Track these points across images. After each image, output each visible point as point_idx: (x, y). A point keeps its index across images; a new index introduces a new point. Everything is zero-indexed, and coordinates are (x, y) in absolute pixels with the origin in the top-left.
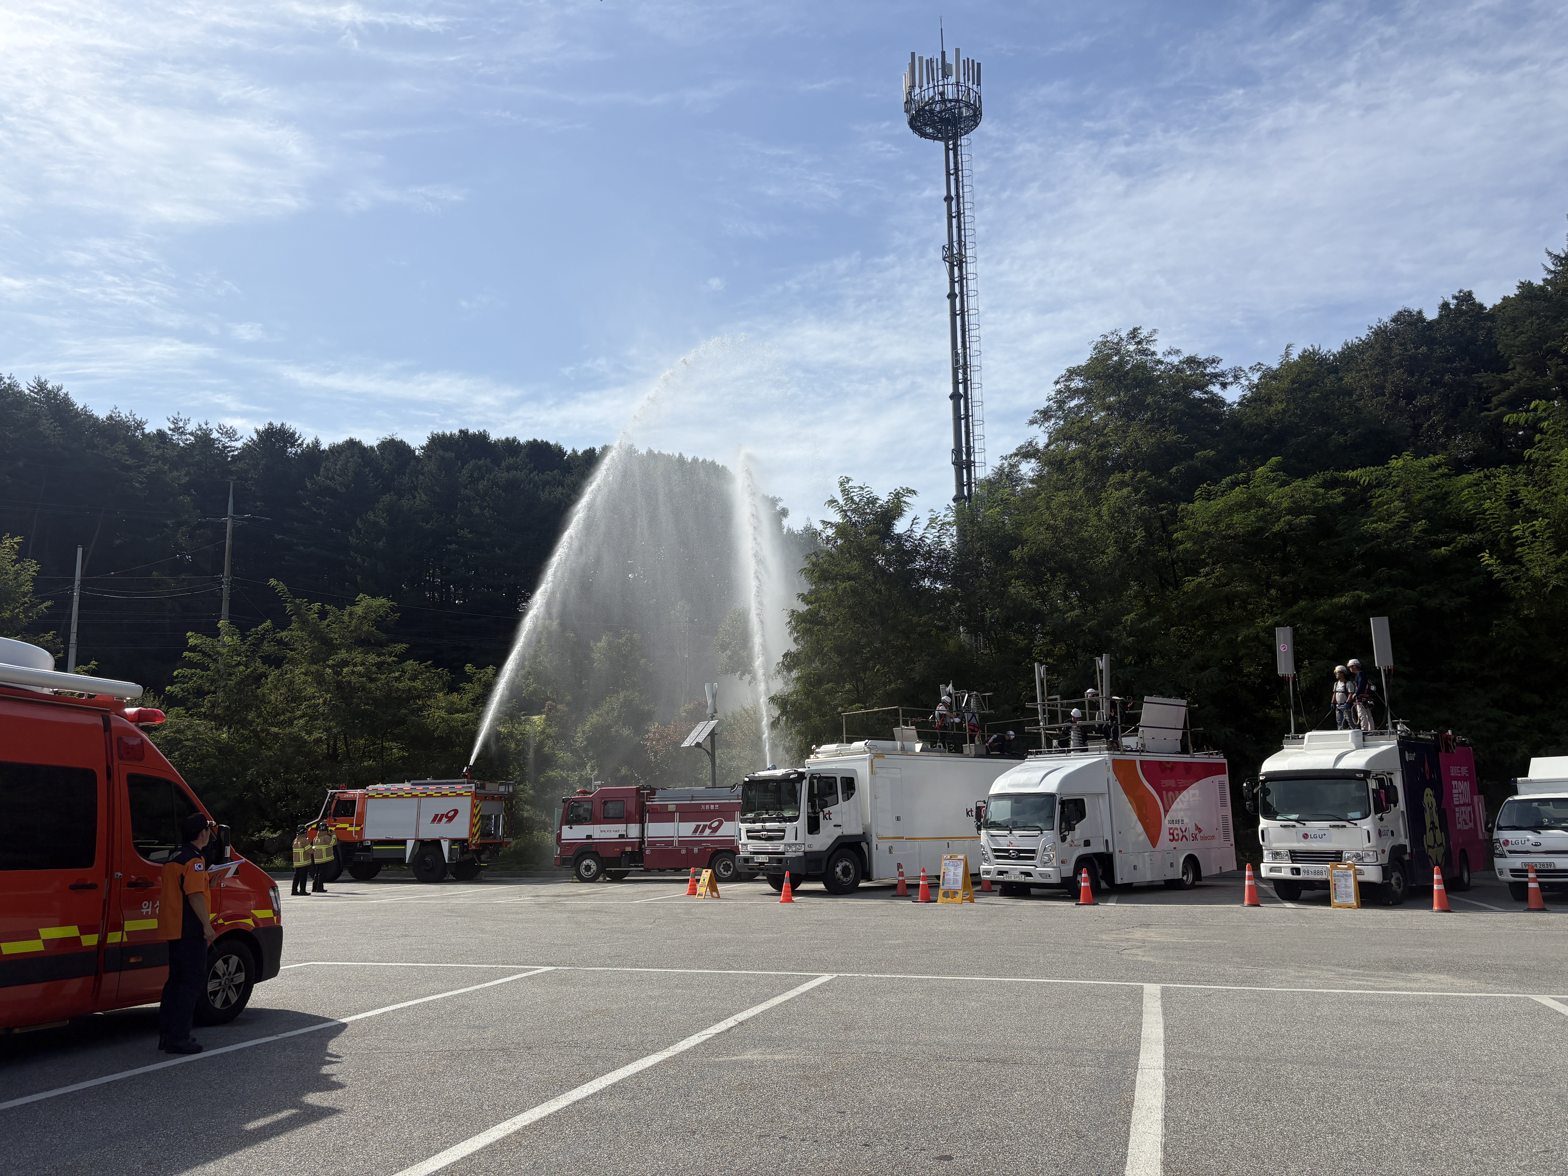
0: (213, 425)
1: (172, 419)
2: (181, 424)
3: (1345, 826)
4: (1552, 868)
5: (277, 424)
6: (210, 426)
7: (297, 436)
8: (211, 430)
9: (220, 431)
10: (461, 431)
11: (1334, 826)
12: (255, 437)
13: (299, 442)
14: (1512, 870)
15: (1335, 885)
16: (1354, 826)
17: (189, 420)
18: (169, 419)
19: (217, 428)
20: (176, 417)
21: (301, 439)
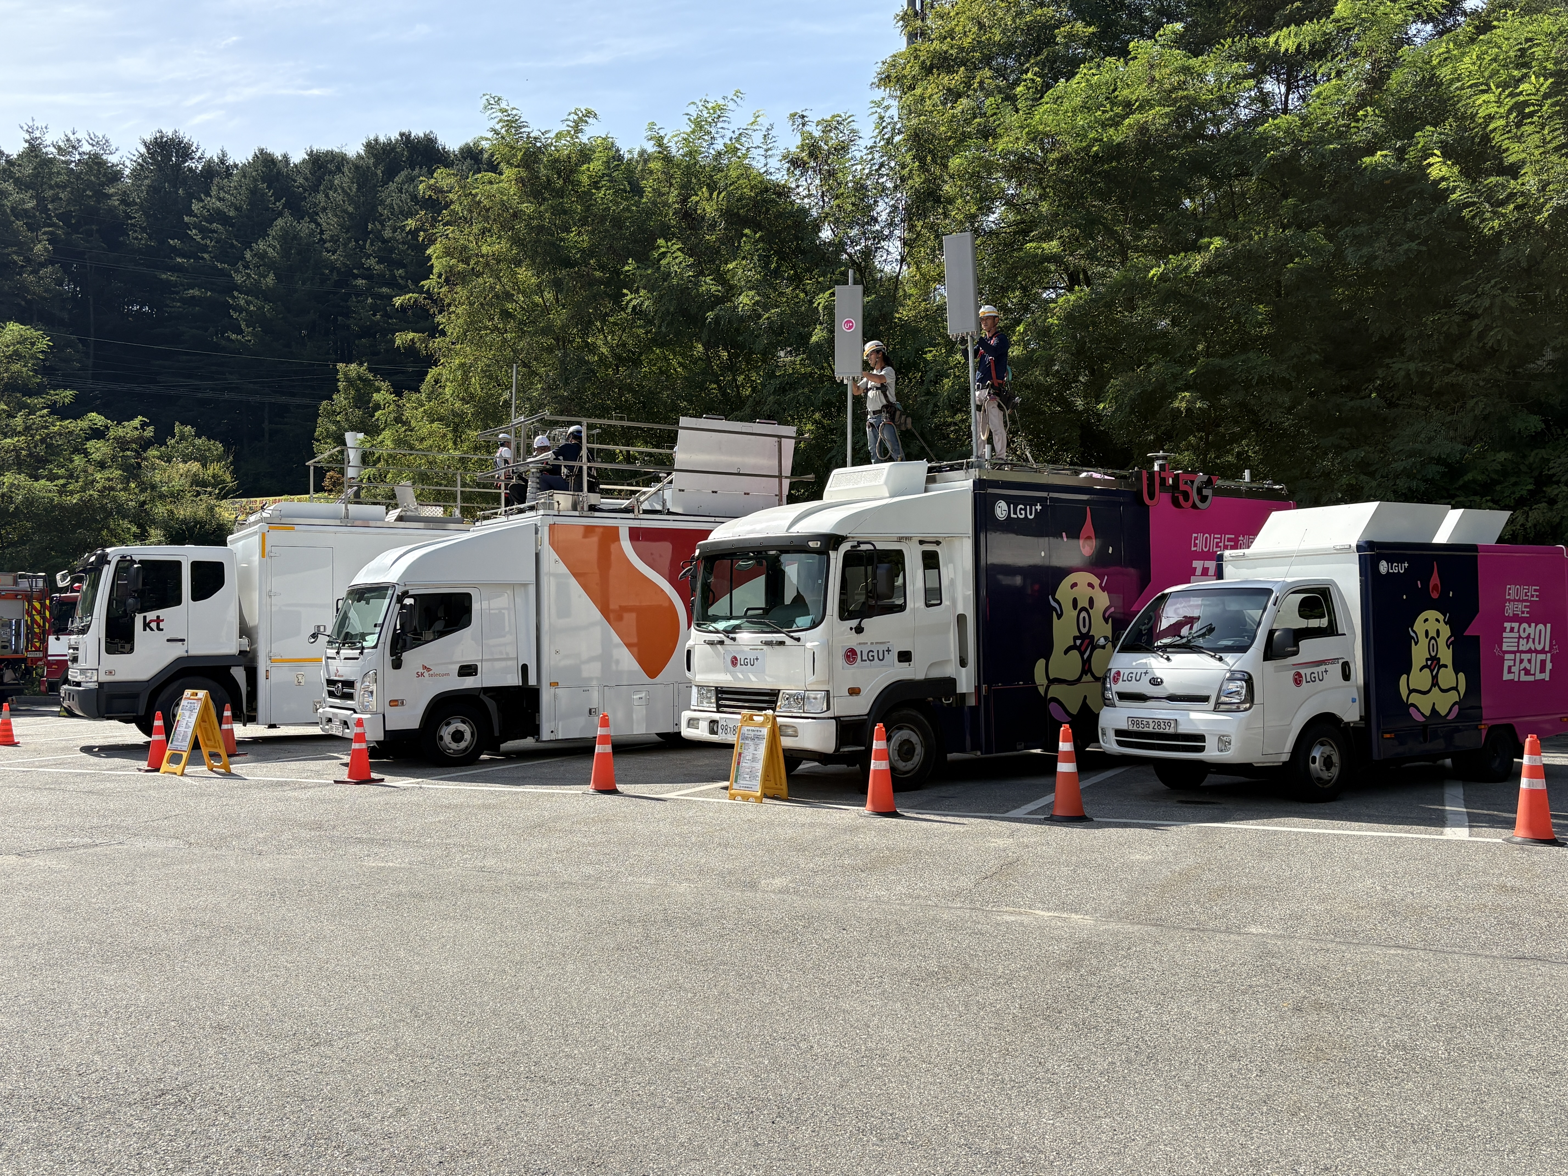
0: (82, 135)
1: (25, 128)
2: (37, 134)
3: (782, 643)
4: (1172, 730)
5: (169, 132)
6: (78, 136)
7: (193, 148)
8: (79, 141)
9: (91, 142)
10: (402, 135)
11: (768, 643)
12: (143, 150)
13: (198, 154)
14: (1119, 733)
15: (740, 754)
16: (796, 643)
17: (46, 128)
18: (22, 128)
19: (87, 137)
20: (30, 124)
21: (200, 151)
